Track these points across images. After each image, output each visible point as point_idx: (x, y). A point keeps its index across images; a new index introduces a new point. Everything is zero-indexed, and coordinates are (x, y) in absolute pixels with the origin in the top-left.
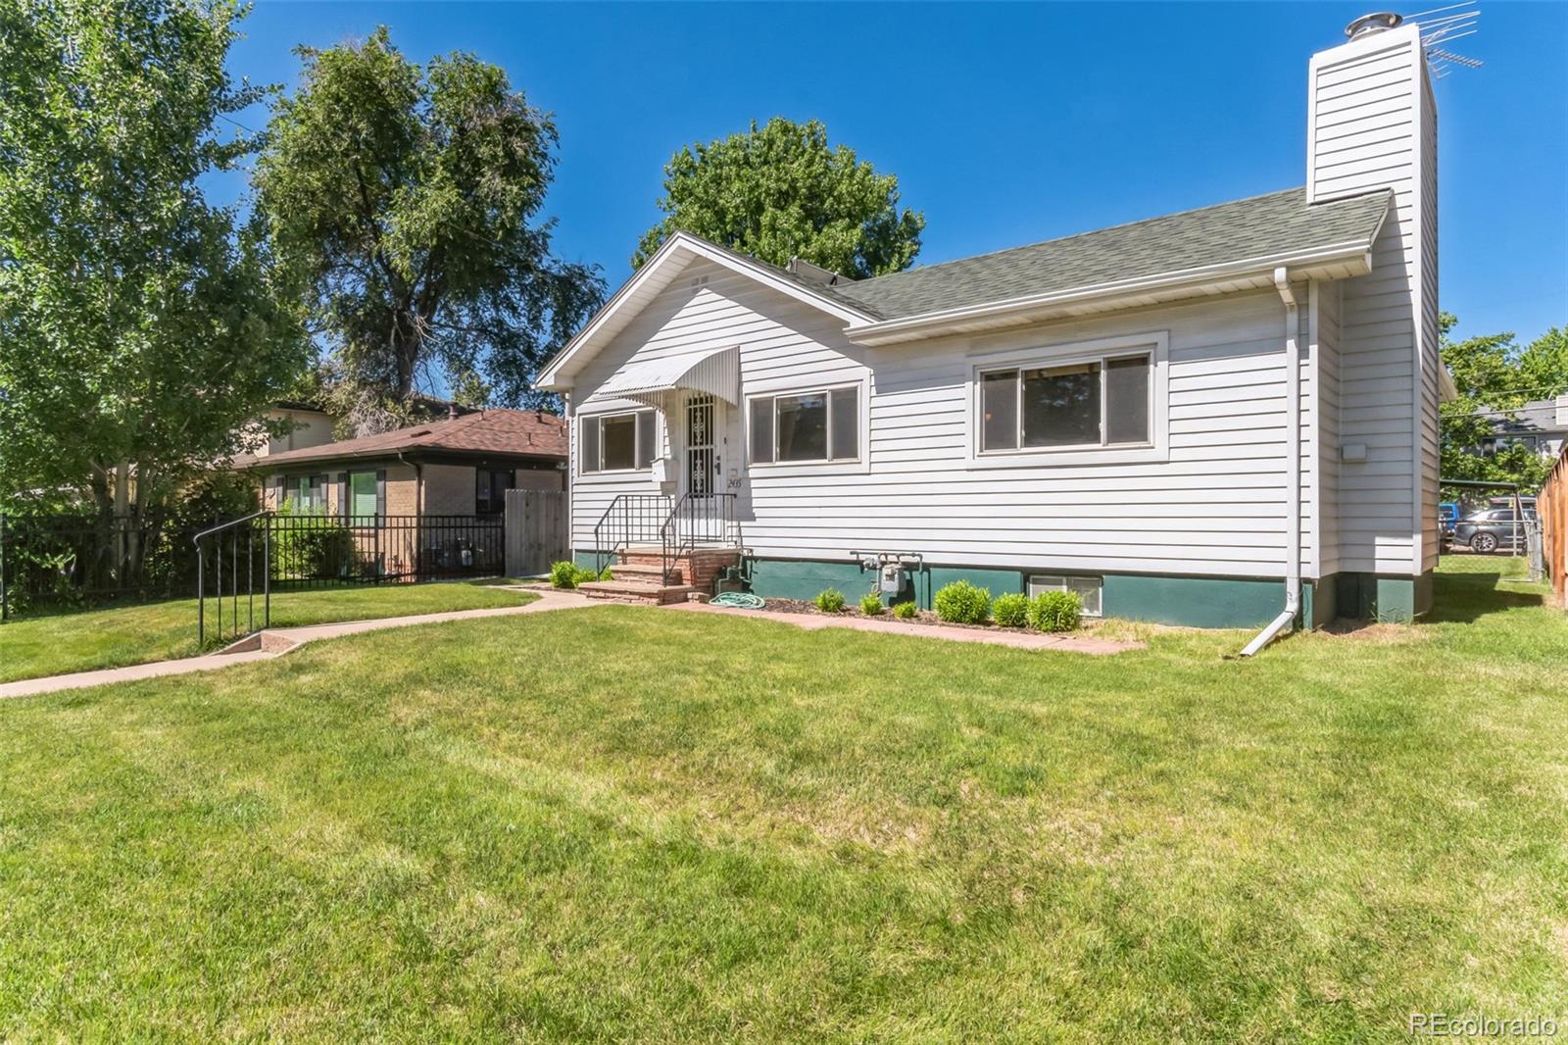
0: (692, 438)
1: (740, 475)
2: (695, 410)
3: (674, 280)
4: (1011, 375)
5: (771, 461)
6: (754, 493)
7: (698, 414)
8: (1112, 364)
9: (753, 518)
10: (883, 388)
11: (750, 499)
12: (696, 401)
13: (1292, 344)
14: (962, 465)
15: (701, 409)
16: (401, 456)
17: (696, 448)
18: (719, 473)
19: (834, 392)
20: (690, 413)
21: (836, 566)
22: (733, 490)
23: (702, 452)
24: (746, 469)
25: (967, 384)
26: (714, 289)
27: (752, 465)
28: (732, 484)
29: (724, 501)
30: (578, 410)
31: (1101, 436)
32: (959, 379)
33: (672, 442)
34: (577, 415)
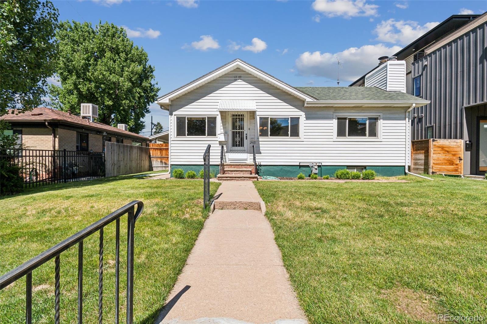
0: (234, 127)
1: (256, 140)
2: (236, 118)
3: (225, 74)
4: (345, 119)
5: (268, 136)
6: (261, 146)
7: (238, 120)
8: (370, 119)
9: (260, 153)
10: (308, 118)
11: (259, 147)
12: (236, 115)
13: (407, 119)
14: (332, 140)
15: (239, 118)
16: (47, 123)
17: (236, 131)
18: (247, 139)
19: (291, 118)
20: (233, 119)
21: (291, 167)
22: (252, 145)
23: (239, 132)
24: (258, 138)
25: (334, 120)
26: (244, 81)
27: (260, 137)
28: (251, 142)
29: (249, 148)
30: (174, 113)
31: (366, 135)
32: (331, 118)
33: (224, 128)
34: (174, 115)
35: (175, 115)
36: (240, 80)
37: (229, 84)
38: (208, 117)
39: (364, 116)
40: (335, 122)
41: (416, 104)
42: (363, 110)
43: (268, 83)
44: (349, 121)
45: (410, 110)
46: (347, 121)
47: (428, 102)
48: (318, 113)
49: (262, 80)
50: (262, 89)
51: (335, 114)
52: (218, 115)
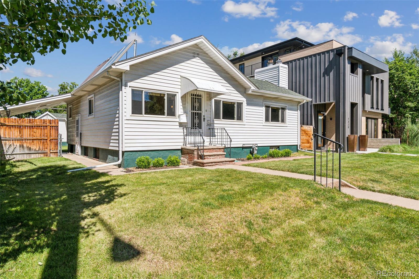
0: (193, 108)
1: (211, 123)
4: (270, 107)
5: (220, 119)
6: (215, 128)
7: (197, 100)
8: (282, 108)
9: (215, 136)
10: (248, 104)
12: (196, 95)
13: (299, 110)
14: (262, 124)
15: (198, 98)
17: (195, 112)
18: (204, 121)
19: (237, 103)
20: (192, 99)
21: (237, 148)
22: (208, 127)
23: (198, 113)
24: (213, 121)
25: (264, 107)
26: (202, 59)
27: (215, 120)
28: (208, 125)
29: (206, 130)
30: (129, 84)
31: (279, 121)
32: (261, 106)
33: (184, 108)
34: (128, 86)
35: (130, 87)
36: (198, 58)
37: (189, 59)
38: (167, 94)
39: (279, 106)
40: (264, 108)
41: (306, 100)
42: (278, 101)
43: (220, 66)
44: (271, 109)
45: (301, 104)
46: (270, 109)
47: (311, 100)
48: (255, 100)
49: (216, 62)
50: (216, 71)
51: (264, 103)
52: (178, 93)
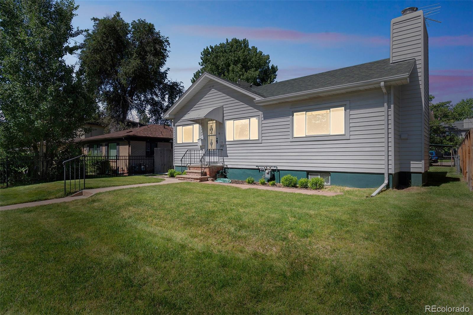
1: (224, 144)
3: (204, 86)
6: (227, 149)
9: (227, 156)
10: (265, 118)
13: (386, 105)
14: (289, 140)
16: (123, 138)
18: (217, 143)
25: (290, 117)
26: (216, 89)
27: (227, 141)
28: (221, 146)
32: (288, 115)
36: (213, 89)
37: (206, 94)
39: (326, 107)
42: (324, 100)
48: (276, 110)
50: (228, 94)
51: (291, 110)
